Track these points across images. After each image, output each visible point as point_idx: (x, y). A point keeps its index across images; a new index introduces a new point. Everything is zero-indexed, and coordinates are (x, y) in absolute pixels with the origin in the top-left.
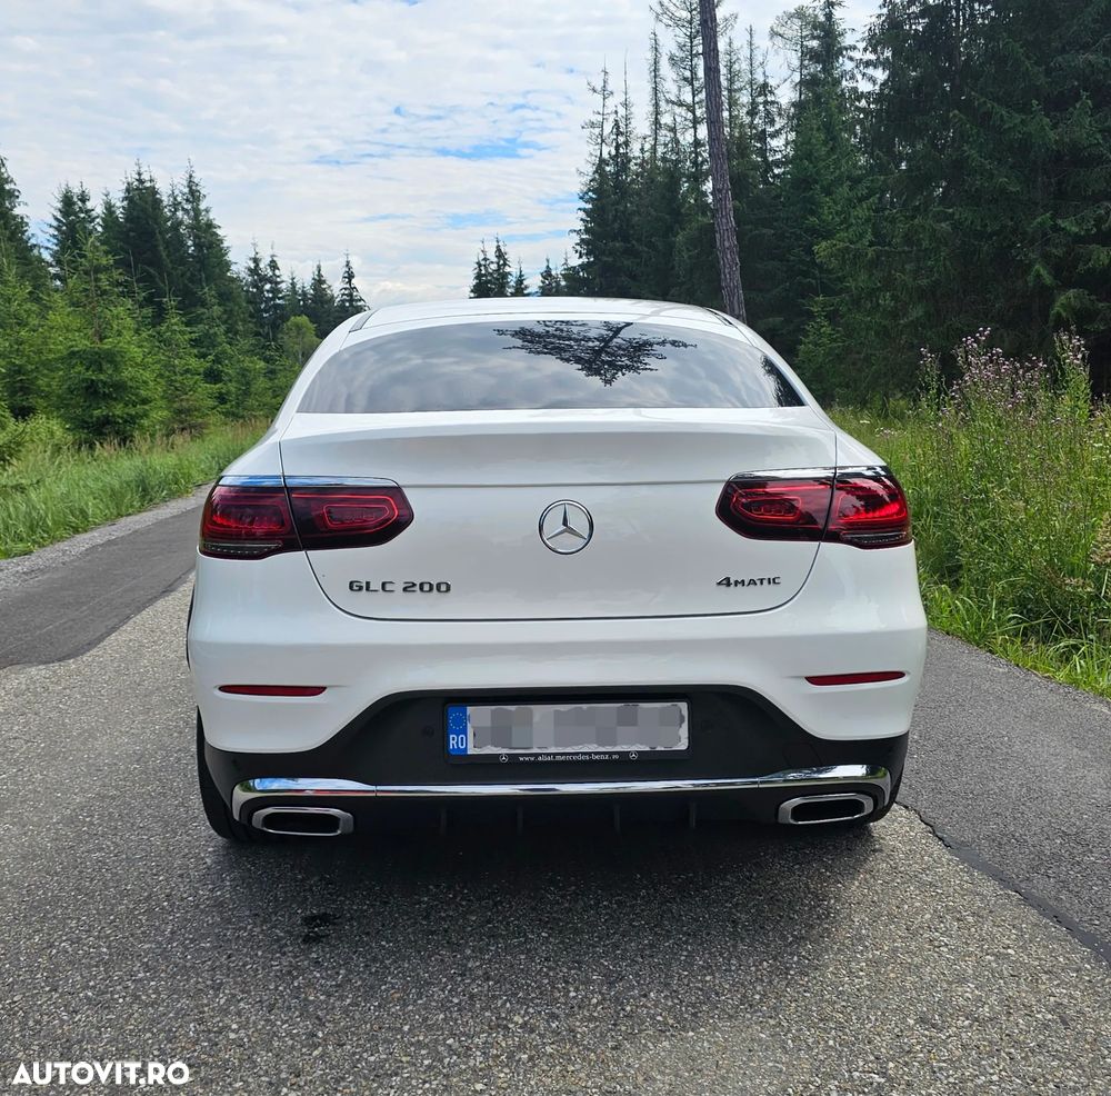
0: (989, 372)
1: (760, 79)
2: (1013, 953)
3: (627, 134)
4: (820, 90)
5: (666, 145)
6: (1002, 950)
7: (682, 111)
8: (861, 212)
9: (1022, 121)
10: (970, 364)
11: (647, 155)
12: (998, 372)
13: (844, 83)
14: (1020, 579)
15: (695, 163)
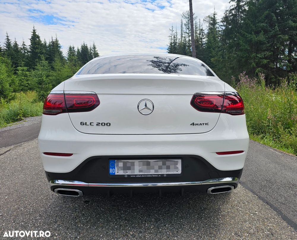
0: (245, 80)
1: (201, 28)
2: (257, 213)
3: (177, 38)
4: (213, 30)
5: (183, 40)
6: (255, 212)
7: (187, 34)
8: (220, 53)
9: (250, 36)
10: (241, 79)
11: (180, 42)
12: (247, 81)
13: (217, 29)
14: (252, 122)
15: (189, 44)
